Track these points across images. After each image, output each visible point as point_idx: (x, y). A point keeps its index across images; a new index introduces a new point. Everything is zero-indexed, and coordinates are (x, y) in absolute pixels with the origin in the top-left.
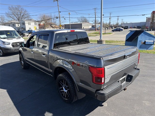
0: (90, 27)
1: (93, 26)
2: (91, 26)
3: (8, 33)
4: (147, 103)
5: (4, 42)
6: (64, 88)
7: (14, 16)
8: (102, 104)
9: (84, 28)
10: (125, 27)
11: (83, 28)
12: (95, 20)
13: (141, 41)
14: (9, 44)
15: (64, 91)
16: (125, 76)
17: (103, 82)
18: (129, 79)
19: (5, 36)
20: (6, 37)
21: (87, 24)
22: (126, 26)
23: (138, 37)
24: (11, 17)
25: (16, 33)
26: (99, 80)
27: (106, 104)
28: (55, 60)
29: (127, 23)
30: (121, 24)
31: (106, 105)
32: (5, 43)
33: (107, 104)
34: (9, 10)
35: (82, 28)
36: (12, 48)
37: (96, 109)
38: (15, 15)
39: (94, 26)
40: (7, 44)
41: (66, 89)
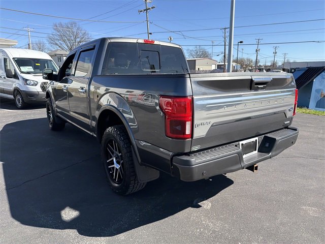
0: (214, 67)
1: (219, 67)
2: (214, 65)
3: (37, 64)
4: (312, 212)
5: (26, 80)
6: (114, 160)
7: (62, 42)
8: (199, 204)
9: (201, 69)
10: (291, 69)
11: (197, 69)
12: (225, 53)
13: (320, 89)
14: (36, 85)
15: (114, 167)
16: (257, 138)
17: (188, 132)
18: (267, 146)
19: (30, 69)
20: (32, 70)
21: (206, 60)
22: (293, 69)
23: (312, 81)
24: (57, 44)
25: (53, 64)
26: (179, 128)
27: (208, 205)
28: (99, 97)
29: (295, 63)
30: (283, 64)
31: (209, 207)
32: (28, 82)
33: (210, 204)
34: (54, 31)
35: (195, 68)
36: (40, 93)
37: (181, 212)
38: (64, 41)
39: (222, 67)
40: (32, 85)
41: (118, 162)
